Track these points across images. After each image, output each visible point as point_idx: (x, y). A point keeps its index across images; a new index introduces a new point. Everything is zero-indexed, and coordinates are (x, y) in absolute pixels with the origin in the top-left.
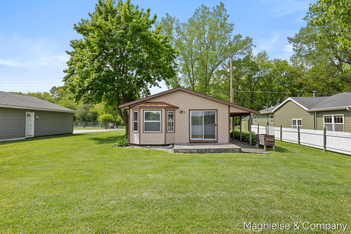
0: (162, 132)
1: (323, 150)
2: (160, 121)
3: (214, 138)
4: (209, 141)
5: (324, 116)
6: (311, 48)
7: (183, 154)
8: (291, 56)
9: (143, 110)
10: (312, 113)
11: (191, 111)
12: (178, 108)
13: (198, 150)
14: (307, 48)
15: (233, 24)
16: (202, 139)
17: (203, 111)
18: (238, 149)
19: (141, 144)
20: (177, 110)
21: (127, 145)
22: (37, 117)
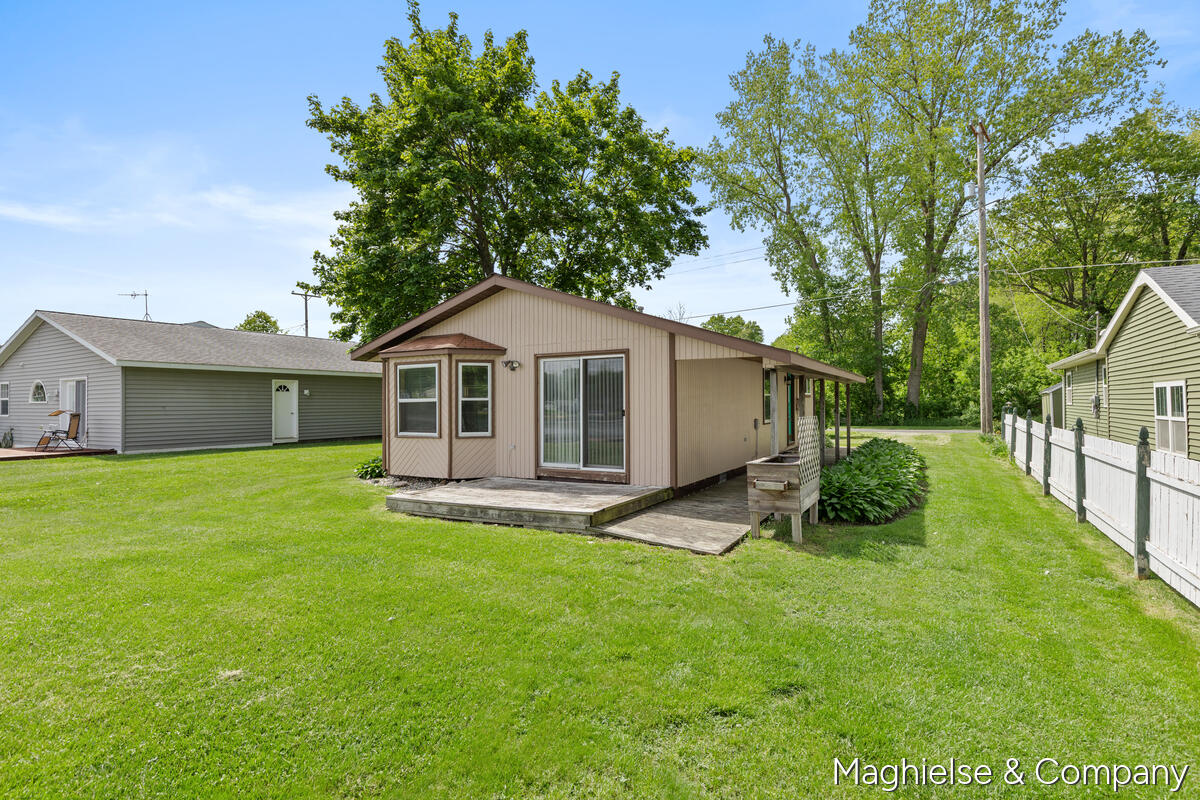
0: (441, 437)
2: (436, 400)
3: (618, 463)
4: (598, 474)
9: (397, 365)
11: (542, 361)
12: (503, 351)
13: (451, 507)
16: (575, 466)
17: (582, 358)
18: (582, 518)
19: (392, 473)
20: (499, 357)
22: (306, 392)
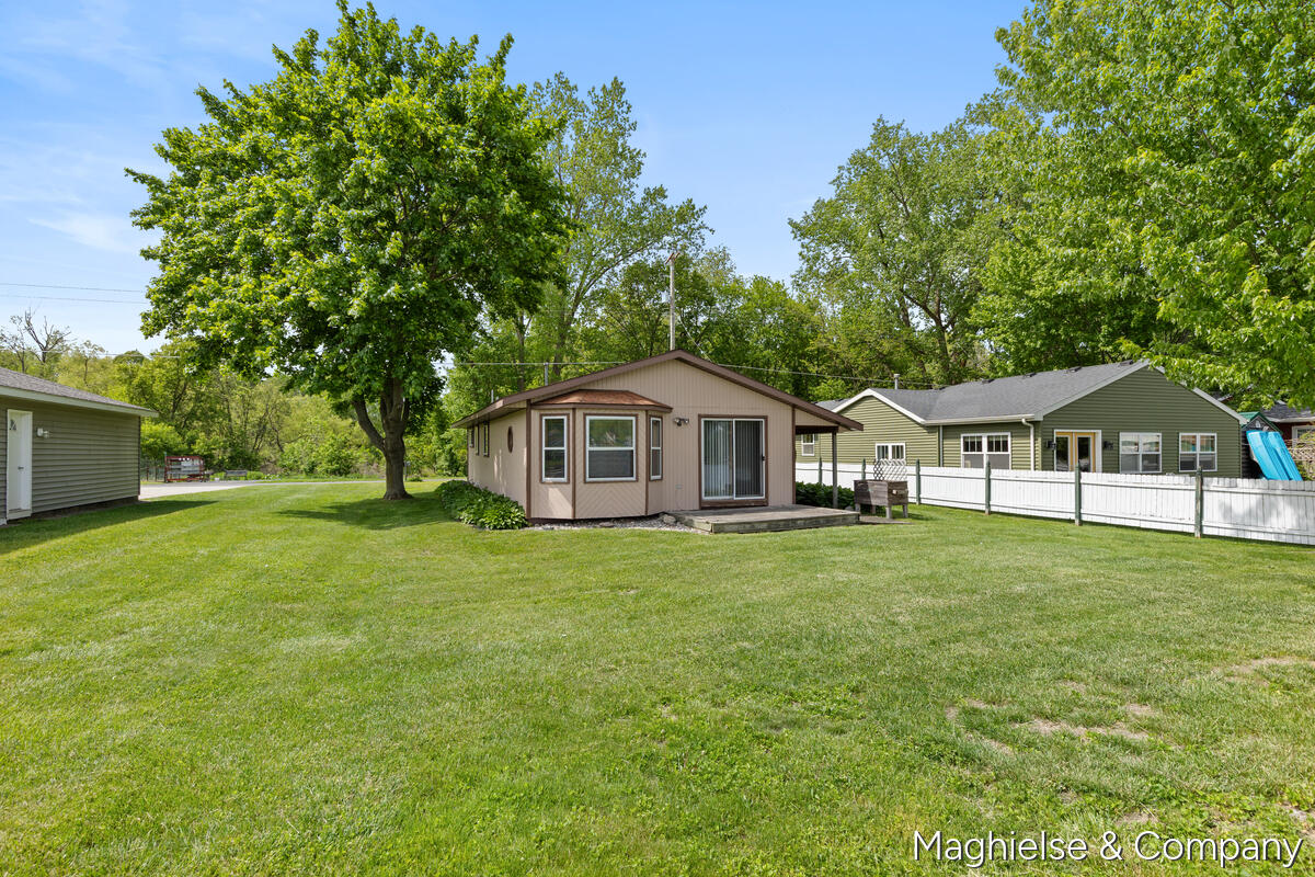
0: (637, 480)
1: (984, 512)
2: (633, 448)
3: (758, 492)
4: (748, 501)
5: (962, 435)
6: (840, 258)
7: (737, 535)
8: (794, 273)
9: (585, 415)
10: (931, 428)
11: (702, 421)
12: (670, 409)
13: (769, 522)
14: (830, 256)
15: (642, 153)
16: (729, 497)
17: (733, 420)
18: (854, 517)
19: (577, 518)
20: (667, 415)
21: (524, 526)
22: (40, 432)
